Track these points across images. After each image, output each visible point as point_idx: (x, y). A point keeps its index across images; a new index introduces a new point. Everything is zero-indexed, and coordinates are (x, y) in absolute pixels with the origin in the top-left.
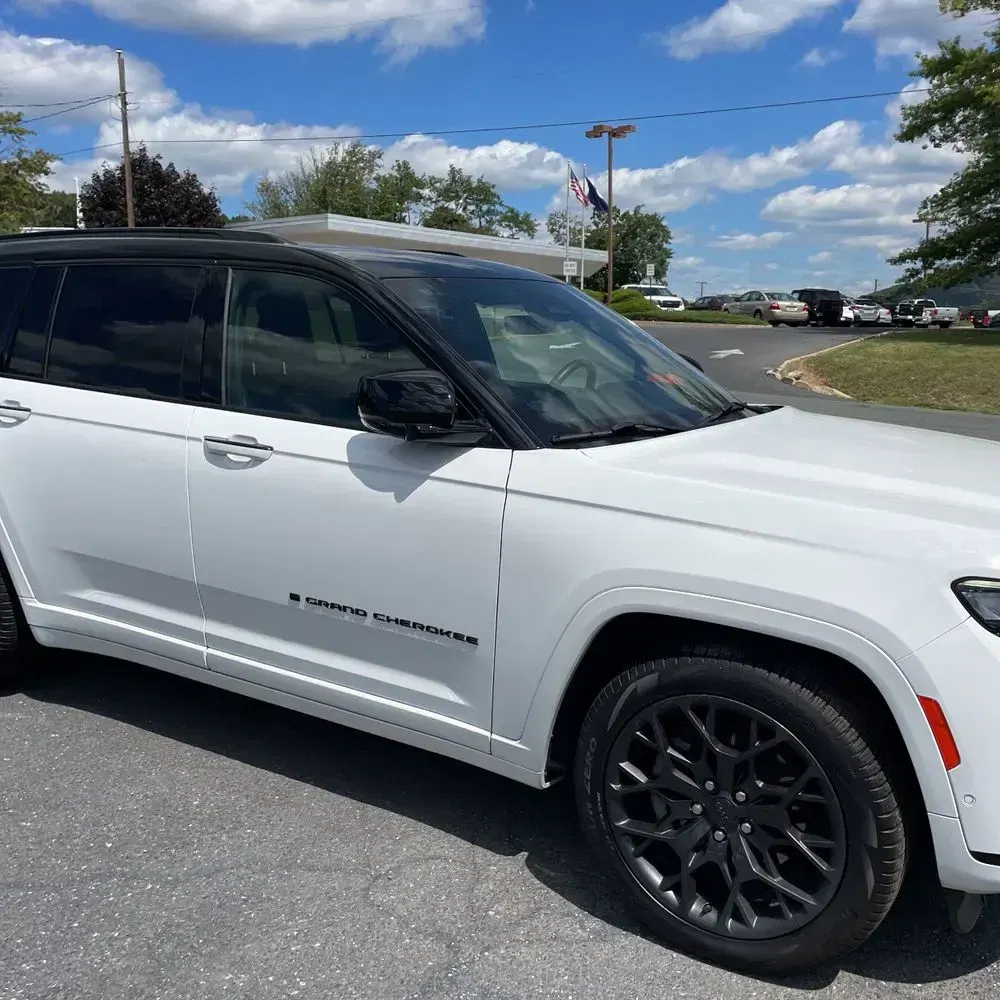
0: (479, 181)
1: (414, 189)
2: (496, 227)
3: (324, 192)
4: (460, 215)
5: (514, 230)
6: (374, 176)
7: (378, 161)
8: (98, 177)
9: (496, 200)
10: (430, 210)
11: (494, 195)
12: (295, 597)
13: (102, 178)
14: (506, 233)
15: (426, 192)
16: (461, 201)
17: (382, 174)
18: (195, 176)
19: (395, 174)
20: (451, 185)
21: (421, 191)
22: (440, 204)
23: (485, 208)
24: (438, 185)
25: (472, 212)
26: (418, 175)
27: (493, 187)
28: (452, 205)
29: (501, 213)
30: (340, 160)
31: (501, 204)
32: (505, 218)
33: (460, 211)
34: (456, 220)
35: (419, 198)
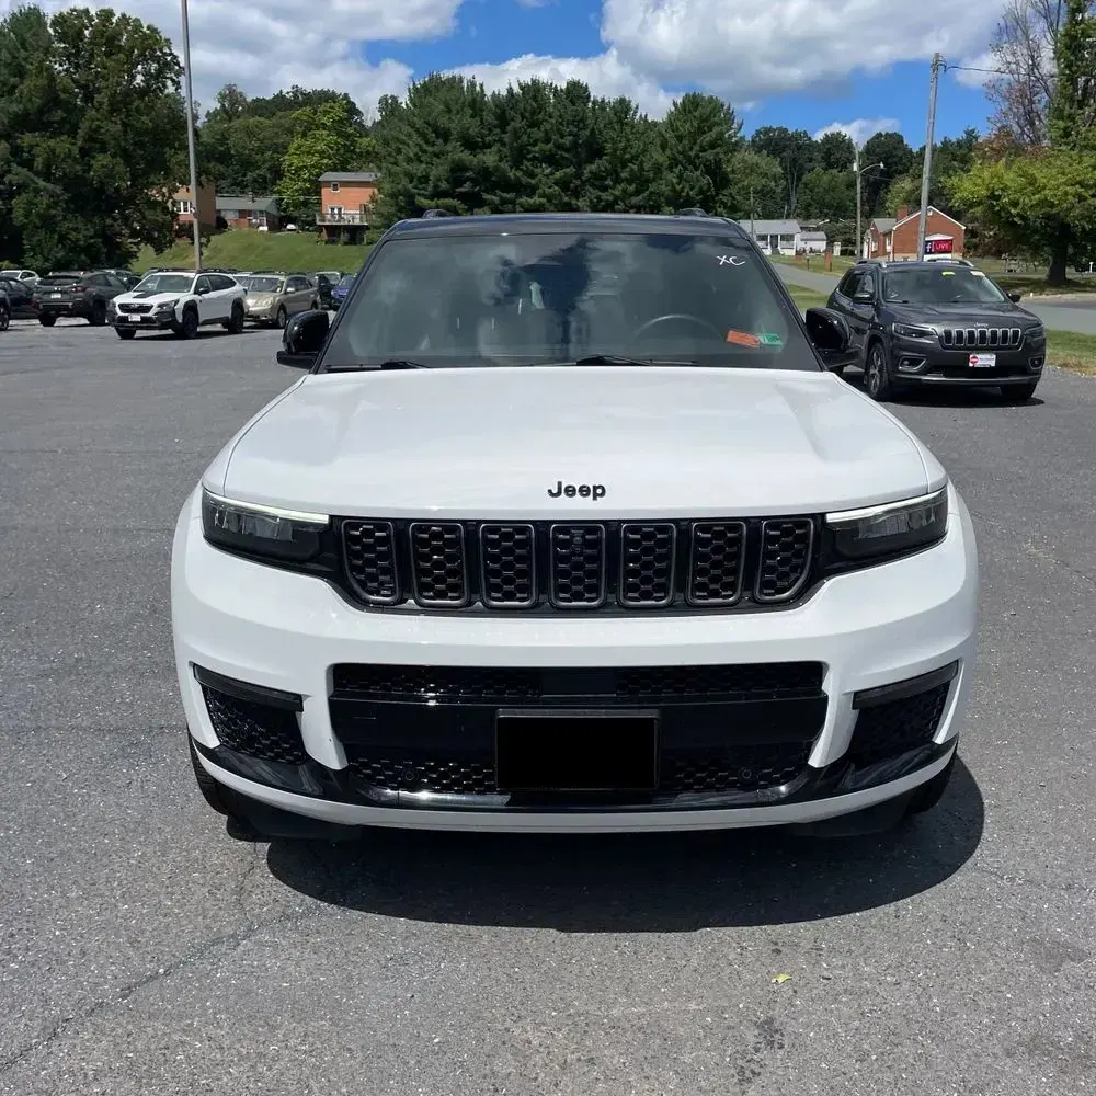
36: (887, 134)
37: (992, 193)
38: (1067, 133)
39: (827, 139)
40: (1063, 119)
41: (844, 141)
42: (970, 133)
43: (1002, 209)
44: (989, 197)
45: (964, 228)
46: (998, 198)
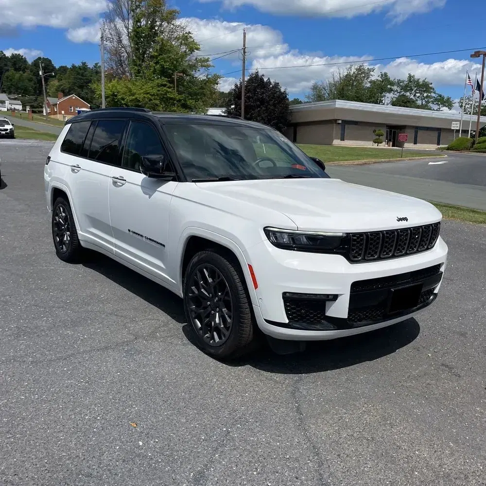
0: (424, 81)
1: (389, 86)
2: (431, 105)
3: (343, 89)
4: (412, 99)
5: (441, 106)
6: (369, 80)
7: (372, 73)
8: (237, 85)
9: (432, 90)
10: (396, 96)
11: (431, 88)
12: (129, 231)
13: (239, 86)
14: (436, 107)
15: (395, 88)
16: (413, 92)
17: (373, 79)
18: (278, 83)
19: (380, 79)
20: (408, 83)
21: (392, 87)
22: (402, 93)
23: (425, 95)
24: (401, 84)
25: (418, 97)
26: (392, 79)
27: (431, 84)
28: (408, 94)
29: (434, 97)
30: (352, 73)
31: (434, 93)
32: (436, 100)
33: (412, 97)
34: (409, 102)
35: (391, 90)
36: (43, 58)
37: (114, 93)
38: (139, 72)
39: (14, 57)
40: (137, 66)
41: (22, 59)
42: (84, 64)
43: (118, 101)
44: (112, 95)
45: (89, 106)
46: (116, 96)
